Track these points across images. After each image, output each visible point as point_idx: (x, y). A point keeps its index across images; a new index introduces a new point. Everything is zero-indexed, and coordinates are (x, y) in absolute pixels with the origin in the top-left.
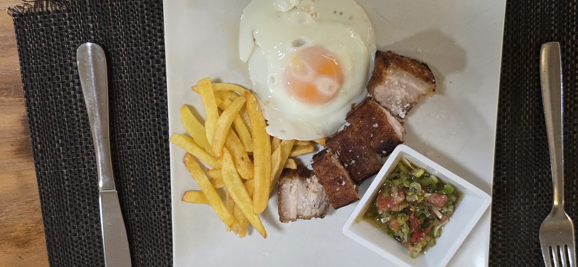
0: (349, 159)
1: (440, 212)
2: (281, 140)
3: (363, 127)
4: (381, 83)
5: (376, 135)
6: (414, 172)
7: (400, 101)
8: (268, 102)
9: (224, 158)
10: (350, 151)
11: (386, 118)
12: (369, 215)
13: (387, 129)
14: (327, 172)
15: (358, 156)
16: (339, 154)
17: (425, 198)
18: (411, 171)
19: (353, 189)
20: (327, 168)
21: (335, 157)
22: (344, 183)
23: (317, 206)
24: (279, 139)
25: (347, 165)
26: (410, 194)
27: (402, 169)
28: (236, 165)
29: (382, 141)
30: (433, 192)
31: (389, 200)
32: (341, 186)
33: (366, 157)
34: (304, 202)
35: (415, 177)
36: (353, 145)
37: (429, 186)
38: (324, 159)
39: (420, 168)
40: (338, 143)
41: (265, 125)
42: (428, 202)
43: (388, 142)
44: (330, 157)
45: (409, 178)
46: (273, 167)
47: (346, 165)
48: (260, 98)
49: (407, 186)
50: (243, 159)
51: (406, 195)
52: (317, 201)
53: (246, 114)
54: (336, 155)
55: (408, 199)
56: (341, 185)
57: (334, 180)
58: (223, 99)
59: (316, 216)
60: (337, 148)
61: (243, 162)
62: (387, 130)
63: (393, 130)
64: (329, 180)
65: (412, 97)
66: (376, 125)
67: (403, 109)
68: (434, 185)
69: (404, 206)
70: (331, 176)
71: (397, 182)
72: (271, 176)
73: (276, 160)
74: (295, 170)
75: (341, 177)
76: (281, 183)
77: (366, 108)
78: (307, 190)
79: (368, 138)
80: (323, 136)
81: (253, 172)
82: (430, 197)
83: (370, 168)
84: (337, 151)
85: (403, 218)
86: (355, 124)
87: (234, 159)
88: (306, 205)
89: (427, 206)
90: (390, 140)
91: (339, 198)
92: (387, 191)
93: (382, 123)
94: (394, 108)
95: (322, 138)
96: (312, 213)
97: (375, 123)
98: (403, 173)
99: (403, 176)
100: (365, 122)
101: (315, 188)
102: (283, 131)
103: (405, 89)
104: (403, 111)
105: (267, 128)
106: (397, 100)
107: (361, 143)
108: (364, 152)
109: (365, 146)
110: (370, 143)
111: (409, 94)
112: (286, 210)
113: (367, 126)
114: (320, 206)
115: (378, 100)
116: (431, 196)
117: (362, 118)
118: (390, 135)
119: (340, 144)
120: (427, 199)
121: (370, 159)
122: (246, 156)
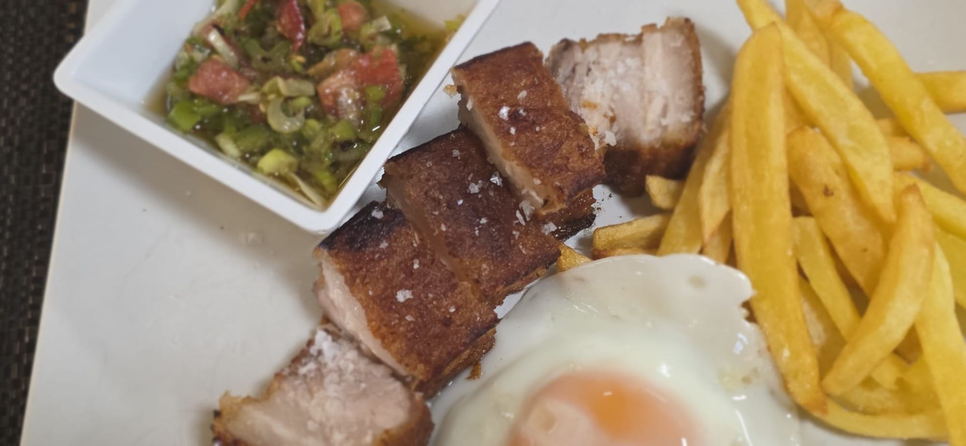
0: (488, 198)
1: (213, 50)
2: (701, 252)
3: (445, 294)
4: (385, 436)
5: (403, 265)
6: (290, 166)
7: (327, 380)
8: (746, 380)
9: (889, 191)
10: (484, 221)
11: (370, 321)
12: (426, 47)
13: (367, 283)
14: (556, 149)
15: (460, 202)
16: (518, 215)
17: (257, 90)
18: (299, 168)
19: (475, 94)
20: (558, 161)
21: (532, 205)
22: (504, 111)
23: (581, 70)
24: (710, 256)
25: (492, 180)
26: (303, 101)
27: (327, 174)
28: (847, 172)
29: (384, 245)
30: (233, 107)
31: (364, 80)
32: (514, 105)
33: (434, 199)
34: (623, 78)
35: (285, 149)
36: (474, 237)
37: (247, 126)
38: (567, 192)
39: (271, 175)
40: (521, 247)
41: (755, 305)
42: (251, 81)
43: (364, 244)
44: (546, 202)
45: (305, 149)
46: (723, 175)
47: (495, 180)
48: (772, 393)
49: (313, 123)
50: (827, 192)
51: (316, 98)
52: (582, 81)
53: (817, 341)
54: (527, 213)
55: (308, 88)
56: (513, 109)
57: (534, 123)
58: (902, 386)
59: (584, 44)
60: (526, 233)
61: (825, 180)
62: (367, 280)
63: (351, 282)
64: (552, 123)
65: (291, 392)
66: (402, 296)
67: (320, 359)
68: (229, 127)
69: (320, 66)
70: (544, 134)
71: (340, 133)
72: (730, 144)
73: (713, 195)
74: (652, 173)
75: (513, 131)
76: (697, 127)
77: (436, 353)
78: (612, 110)
79: (429, 257)
80: (567, 275)
81: (790, 152)
82: (243, 91)
83: (422, 168)
84: (523, 223)
85: (326, 30)
86: (471, 303)
87: (856, 192)
88: (615, 68)
89: (254, 70)
90: (359, 248)
91: (518, 68)
92: (372, 106)
93: (384, 302)
94: (347, 360)
95: (569, 268)
96: (598, 50)
97: (407, 304)
98: (322, 162)
99: (323, 151)
100: (438, 308)
101: (589, 116)
102: (698, 282)
103: (310, 418)
104: (320, 352)
105: (747, 291)
106: (339, 383)
107: (449, 244)
108: (440, 214)
109: (437, 232)
110: (421, 240)
111: (297, 405)
112: (677, 51)
113: (431, 296)
114: (574, 70)
115: (398, 385)
116: (238, 95)
117: (447, 322)
118: (357, 266)
119: (514, 245)
120: (253, 88)
121: (422, 193)
122: (817, 202)
